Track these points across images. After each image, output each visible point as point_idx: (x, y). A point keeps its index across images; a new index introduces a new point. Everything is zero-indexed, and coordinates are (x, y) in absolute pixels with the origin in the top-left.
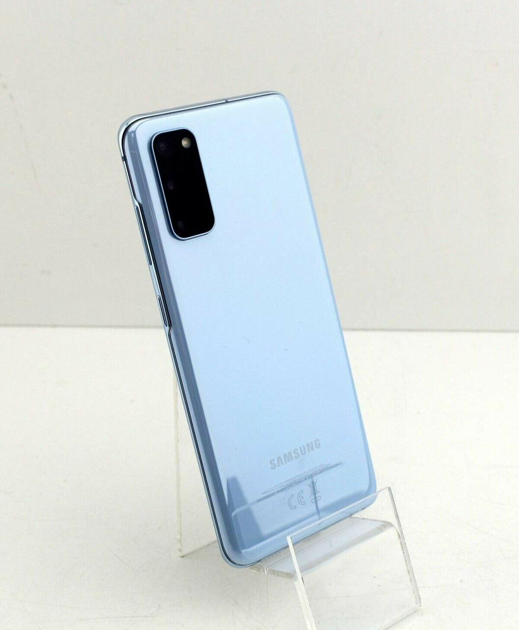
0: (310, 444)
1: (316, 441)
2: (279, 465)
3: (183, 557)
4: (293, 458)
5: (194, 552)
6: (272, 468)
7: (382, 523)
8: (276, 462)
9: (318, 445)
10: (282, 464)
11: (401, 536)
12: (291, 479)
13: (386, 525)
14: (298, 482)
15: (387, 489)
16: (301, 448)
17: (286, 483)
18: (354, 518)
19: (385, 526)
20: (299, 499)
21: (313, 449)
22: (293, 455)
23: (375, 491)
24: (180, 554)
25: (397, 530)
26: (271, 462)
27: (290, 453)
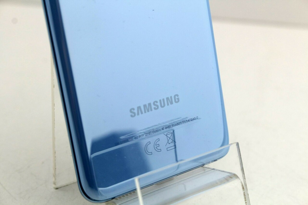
0: (170, 98)
1: (175, 96)
2: (138, 114)
3: (57, 189)
4: (153, 109)
5: (67, 185)
6: (132, 116)
7: (229, 174)
8: (136, 111)
9: (177, 100)
10: (142, 113)
11: (244, 187)
12: (148, 128)
13: (233, 176)
14: (155, 131)
15: (235, 144)
16: (160, 101)
17: (144, 131)
18: (206, 167)
19: (231, 177)
20: (155, 146)
21: (172, 103)
22: (153, 106)
23: (228, 143)
24: (54, 186)
25: (241, 182)
26: (131, 110)
27: (150, 104)
